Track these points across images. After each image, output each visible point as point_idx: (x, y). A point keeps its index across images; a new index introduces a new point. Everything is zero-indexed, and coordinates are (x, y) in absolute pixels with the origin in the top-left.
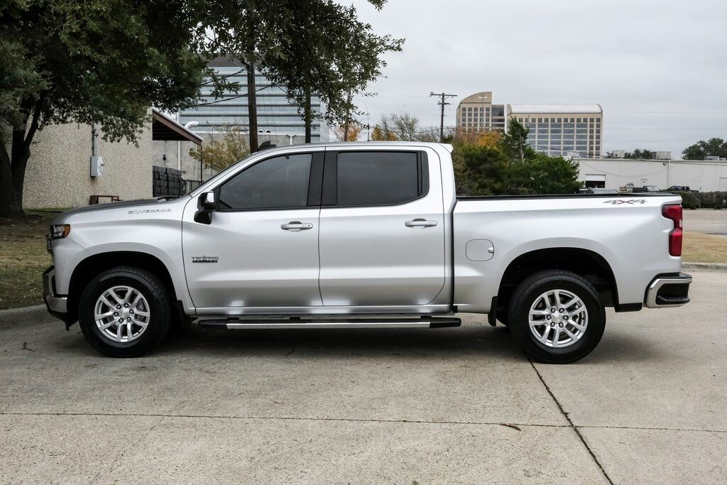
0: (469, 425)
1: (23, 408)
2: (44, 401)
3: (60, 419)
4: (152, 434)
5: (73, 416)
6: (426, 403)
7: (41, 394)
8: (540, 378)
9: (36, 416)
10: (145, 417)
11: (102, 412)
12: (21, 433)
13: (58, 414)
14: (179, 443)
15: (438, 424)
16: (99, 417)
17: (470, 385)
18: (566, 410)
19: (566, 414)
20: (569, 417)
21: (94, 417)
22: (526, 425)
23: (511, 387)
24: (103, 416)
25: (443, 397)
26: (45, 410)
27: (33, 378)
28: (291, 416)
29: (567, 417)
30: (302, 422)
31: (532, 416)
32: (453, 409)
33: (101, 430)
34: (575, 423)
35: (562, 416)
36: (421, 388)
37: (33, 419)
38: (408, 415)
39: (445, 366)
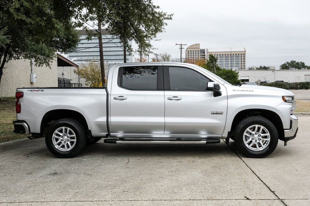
0: (227, 201)
2: (4, 195)
5: (19, 204)
6: (201, 188)
7: (3, 191)
8: (253, 172)
11: (34, 200)
13: (11, 203)
15: (211, 201)
16: (33, 204)
17: (220, 177)
18: (273, 190)
19: (273, 192)
20: (276, 194)
21: (30, 203)
22: (256, 200)
23: (240, 177)
24: (35, 203)
25: (209, 184)
26: (5, 201)
28: (134, 199)
29: (274, 194)
30: (140, 202)
31: (257, 194)
32: (216, 191)
34: (281, 198)
36: (196, 179)
38: (194, 196)
39: (204, 167)
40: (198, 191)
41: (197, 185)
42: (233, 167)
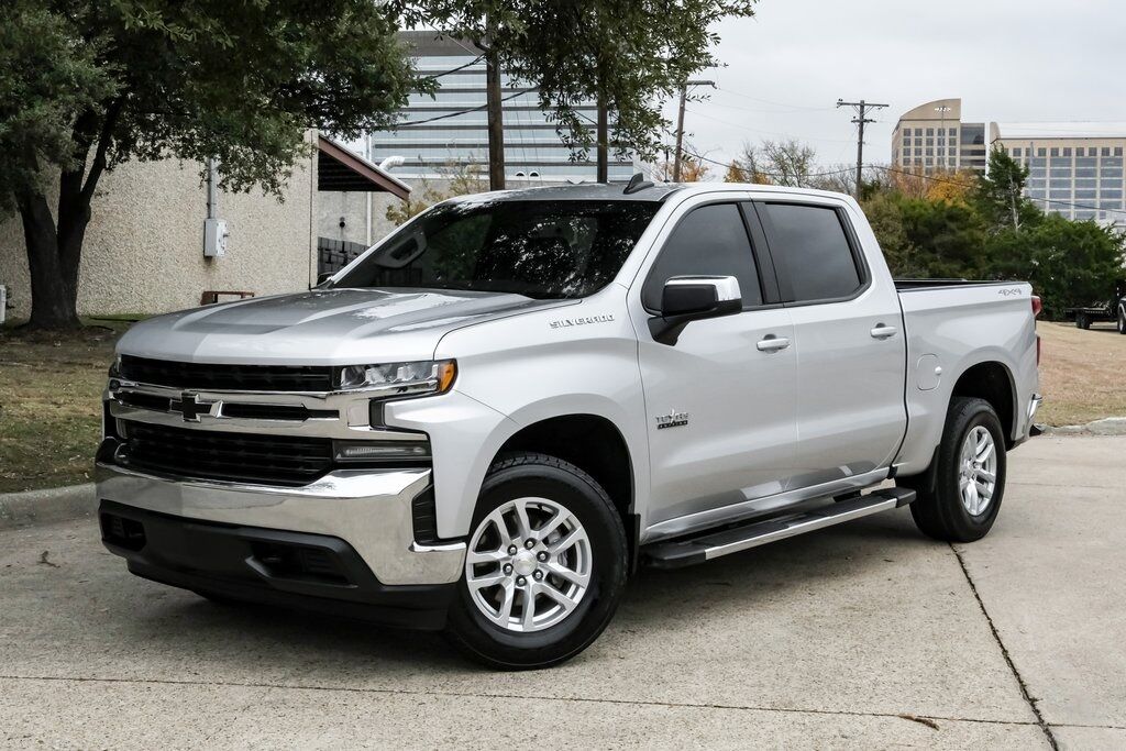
0: (841, 716)
1: (22, 667)
2: (61, 656)
3: (83, 688)
4: (247, 717)
5: (107, 684)
6: (764, 674)
8: (995, 632)
9: (42, 683)
10: (237, 688)
11: (159, 677)
12: (10, 711)
13: (81, 680)
14: (290, 735)
15: (781, 714)
16: (154, 686)
17: (856, 643)
18: (1033, 694)
19: (1033, 702)
20: (1038, 707)
21: (145, 685)
22: (952, 719)
23: (933, 647)
24: (161, 685)
25: (799, 664)
26: (60, 672)
27: (49, 615)
28: (507, 692)
29: (1033, 706)
30: (525, 702)
31: (966, 701)
32: (814, 685)
33: (153, 709)
34: (1048, 718)
35: (1025, 704)
36: (760, 646)
37: (34, 687)
38: (726, 696)
39: (812, 606)
40: (749, 682)
41: (755, 664)
42: (923, 612)
